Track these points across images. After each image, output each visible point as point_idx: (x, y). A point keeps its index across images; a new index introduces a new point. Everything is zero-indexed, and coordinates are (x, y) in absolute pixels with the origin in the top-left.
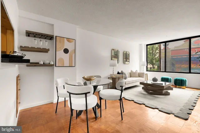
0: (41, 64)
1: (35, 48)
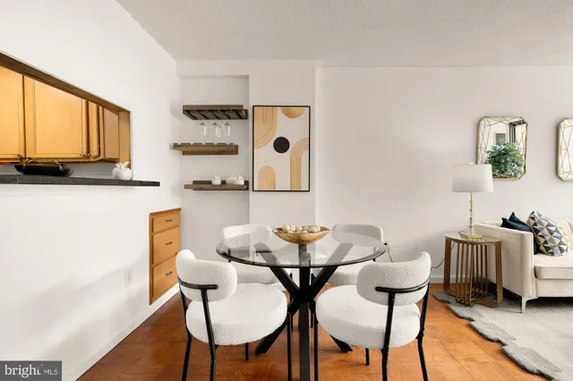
0: (216, 186)
1: (203, 146)
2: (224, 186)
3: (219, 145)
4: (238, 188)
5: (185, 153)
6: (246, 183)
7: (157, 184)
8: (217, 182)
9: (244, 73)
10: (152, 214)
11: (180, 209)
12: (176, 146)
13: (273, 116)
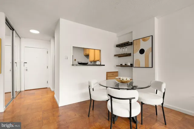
2: (126, 65)
3: (124, 54)
4: (128, 66)
5: (119, 57)
6: (131, 65)
7: (104, 65)
8: (124, 64)
9: (131, 31)
10: (107, 72)
11: (118, 72)
12: (115, 55)
13: (139, 42)
